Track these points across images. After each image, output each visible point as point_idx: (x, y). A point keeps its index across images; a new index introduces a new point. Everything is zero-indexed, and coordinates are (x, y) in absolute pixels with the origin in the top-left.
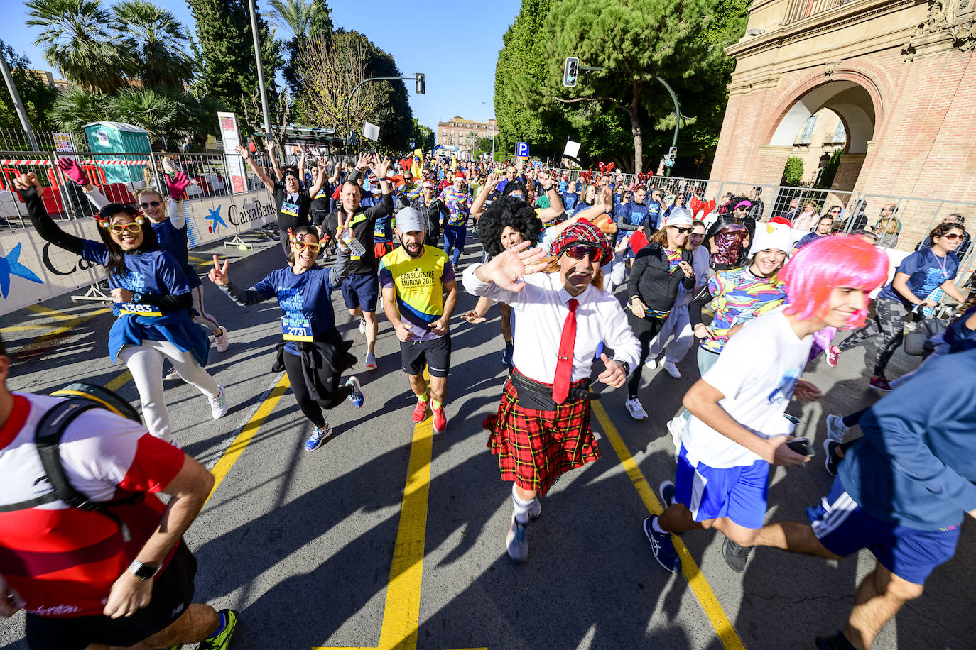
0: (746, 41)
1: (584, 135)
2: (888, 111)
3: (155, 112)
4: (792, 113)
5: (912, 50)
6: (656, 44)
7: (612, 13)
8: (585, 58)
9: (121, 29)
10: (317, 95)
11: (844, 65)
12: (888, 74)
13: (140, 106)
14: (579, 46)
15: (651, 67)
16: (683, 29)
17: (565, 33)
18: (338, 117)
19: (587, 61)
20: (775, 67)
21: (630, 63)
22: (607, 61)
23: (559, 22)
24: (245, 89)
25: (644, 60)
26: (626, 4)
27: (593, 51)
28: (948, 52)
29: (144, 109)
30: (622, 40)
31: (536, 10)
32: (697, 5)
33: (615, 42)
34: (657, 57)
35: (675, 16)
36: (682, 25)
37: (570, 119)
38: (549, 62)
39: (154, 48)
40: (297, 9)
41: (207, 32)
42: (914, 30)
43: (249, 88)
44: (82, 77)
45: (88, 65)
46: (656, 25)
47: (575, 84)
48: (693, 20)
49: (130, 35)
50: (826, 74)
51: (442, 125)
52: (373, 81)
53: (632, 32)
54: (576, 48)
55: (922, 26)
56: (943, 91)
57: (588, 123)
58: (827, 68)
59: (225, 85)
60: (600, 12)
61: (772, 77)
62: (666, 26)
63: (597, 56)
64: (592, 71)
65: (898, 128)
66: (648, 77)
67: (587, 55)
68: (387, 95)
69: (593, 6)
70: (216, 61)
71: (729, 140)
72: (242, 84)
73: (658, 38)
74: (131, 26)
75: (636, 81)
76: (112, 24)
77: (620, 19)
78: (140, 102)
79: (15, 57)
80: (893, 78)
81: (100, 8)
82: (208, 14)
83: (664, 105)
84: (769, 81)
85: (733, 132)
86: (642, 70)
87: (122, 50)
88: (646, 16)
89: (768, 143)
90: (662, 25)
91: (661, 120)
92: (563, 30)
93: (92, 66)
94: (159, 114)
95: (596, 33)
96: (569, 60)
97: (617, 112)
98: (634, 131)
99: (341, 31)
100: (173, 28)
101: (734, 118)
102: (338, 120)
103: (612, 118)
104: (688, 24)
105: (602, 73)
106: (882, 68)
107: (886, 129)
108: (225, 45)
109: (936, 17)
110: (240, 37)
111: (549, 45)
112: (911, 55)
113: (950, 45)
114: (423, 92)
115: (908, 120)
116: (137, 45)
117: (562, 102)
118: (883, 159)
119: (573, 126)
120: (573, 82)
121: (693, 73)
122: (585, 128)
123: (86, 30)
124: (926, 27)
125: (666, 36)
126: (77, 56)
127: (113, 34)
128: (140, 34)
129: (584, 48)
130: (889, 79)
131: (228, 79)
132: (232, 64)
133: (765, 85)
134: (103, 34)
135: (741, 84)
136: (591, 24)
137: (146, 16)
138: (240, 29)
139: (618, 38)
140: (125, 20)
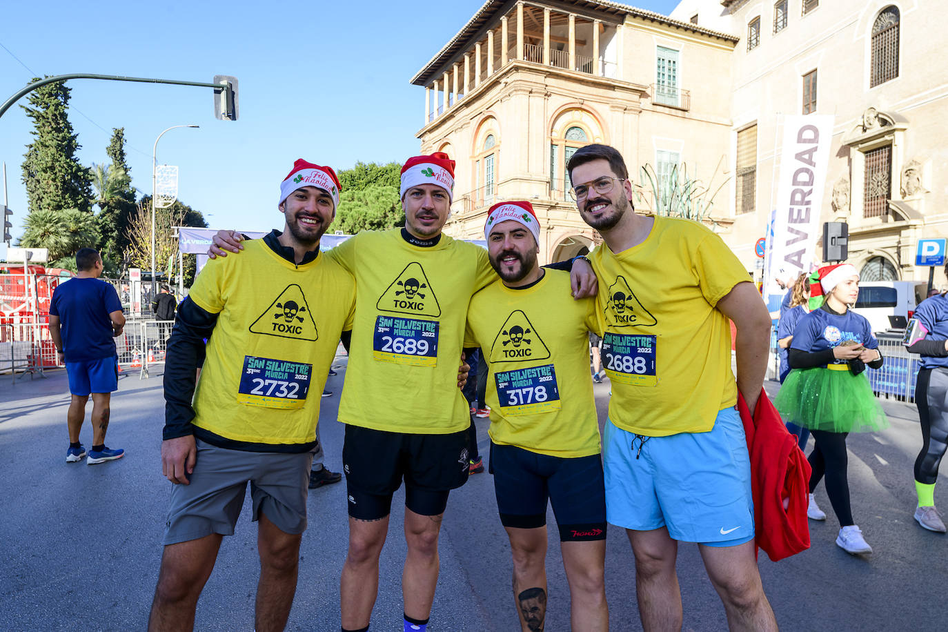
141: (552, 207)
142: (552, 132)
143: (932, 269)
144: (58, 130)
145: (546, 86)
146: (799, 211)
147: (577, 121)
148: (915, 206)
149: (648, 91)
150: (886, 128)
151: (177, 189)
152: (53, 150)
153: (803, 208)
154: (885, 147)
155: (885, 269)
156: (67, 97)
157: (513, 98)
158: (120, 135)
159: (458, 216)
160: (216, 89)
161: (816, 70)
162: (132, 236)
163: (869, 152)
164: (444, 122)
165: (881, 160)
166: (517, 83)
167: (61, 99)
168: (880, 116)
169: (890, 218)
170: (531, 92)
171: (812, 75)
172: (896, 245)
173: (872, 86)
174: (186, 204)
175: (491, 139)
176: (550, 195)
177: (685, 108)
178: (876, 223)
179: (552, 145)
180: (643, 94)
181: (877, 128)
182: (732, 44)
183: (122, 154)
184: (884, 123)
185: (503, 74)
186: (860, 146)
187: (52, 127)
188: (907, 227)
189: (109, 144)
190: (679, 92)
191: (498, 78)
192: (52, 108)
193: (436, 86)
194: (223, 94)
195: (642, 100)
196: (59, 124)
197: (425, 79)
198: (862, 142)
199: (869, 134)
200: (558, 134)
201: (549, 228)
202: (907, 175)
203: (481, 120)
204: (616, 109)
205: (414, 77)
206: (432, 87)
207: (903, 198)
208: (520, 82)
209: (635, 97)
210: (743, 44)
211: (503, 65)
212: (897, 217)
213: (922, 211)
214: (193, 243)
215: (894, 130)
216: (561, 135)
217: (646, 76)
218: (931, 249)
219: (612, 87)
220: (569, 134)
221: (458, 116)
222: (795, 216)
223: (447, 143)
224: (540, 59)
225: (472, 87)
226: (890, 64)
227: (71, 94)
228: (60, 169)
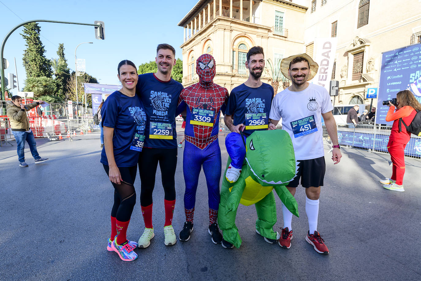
40: (56, 62)
141: (233, 76)
142: (233, 46)
143: (372, 99)
144: (36, 44)
145: (231, 27)
146: (323, 76)
147: (243, 42)
148: (371, 76)
149: (272, 29)
150: (362, 45)
151: (85, 68)
152: (35, 53)
153: (324, 75)
154: (361, 52)
155: (359, 101)
156: (39, 31)
157: (218, 32)
158: (62, 46)
159: (197, 80)
160: (96, 26)
161: (337, 21)
162: (69, 88)
163: (355, 54)
164: (191, 41)
165: (360, 58)
166: (219, 25)
167: (36, 31)
168: (360, 40)
169: (362, 80)
170: (225, 29)
171: (335, 23)
172: (363, 91)
173: (358, 27)
174: (90, 75)
175: (209, 49)
176: (232, 71)
177: (286, 36)
178: (357, 83)
179: (233, 51)
180: (269, 30)
181: (359, 45)
182: (305, 10)
183: (63, 54)
184: (362, 43)
185: (214, 22)
186: (352, 52)
187: (34, 43)
188: (368, 84)
189: (58, 50)
190: (284, 30)
191: (212, 23)
192: (33, 35)
193: (188, 27)
194: (99, 28)
195: (269, 33)
196: (36, 42)
197: (184, 24)
198: (353, 50)
199: (356, 47)
200: (236, 46)
201: (232, 85)
202: (369, 64)
203: (205, 41)
204: (259, 37)
205: (179, 23)
206: (186, 27)
207: (367, 73)
208: (220, 25)
209: (266, 32)
210: (309, 10)
211: (214, 18)
212: (364, 80)
213: (374, 78)
214: (90, 89)
215: (365, 46)
216: (237, 47)
217: (271, 23)
218: (372, 92)
219: (257, 28)
220: (240, 47)
221: (197, 39)
222: (321, 78)
223: (192, 50)
224: (228, 16)
225: (202, 27)
226: (365, 19)
227: (41, 29)
228: (38, 60)
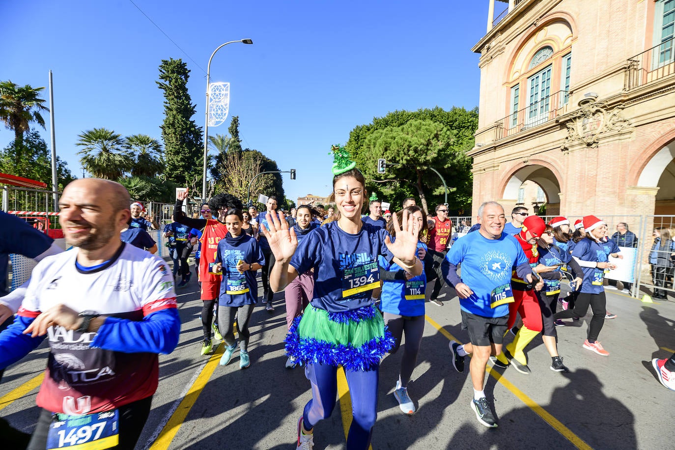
0: (476, 149)
1: (391, 199)
2: (564, 177)
3: (137, 189)
4: (511, 182)
5: (566, 149)
6: (427, 152)
7: (401, 138)
8: (389, 159)
9: (128, 148)
10: (230, 181)
11: (532, 158)
12: (558, 161)
13: (129, 186)
14: (385, 153)
15: (426, 163)
16: (440, 145)
17: (376, 148)
18: (241, 193)
19: (390, 161)
20: (495, 160)
21: (413, 162)
22: (401, 160)
23: (372, 143)
24: (187, 179)
25: (422, 159)
26: (408, 134)
27: (393, 156)
28: (585, 149)
29: (131, 187)
30: (409, 151)
31: (358, 139)
32: (446, 134)
33: (405, 151)
34: (428, 158)
35: (435, 139)
36: (440, 143)
37: (382, 191)
38: (367, 162)
39: (144, 157)
40: (223, 140)
41: (171, 151)
42: (564, 140)
43: (190, 178)
44: (99, 171)
45: (105, 165)
46: (426, 143)
47: (385, 172)
48: (445, 141)
49: (132, 150)
50: (524, 162)
51: (300, 199)
52: (265, 174)
53: (413, 147)
54: (383, 155)
55: (567, 138)
56: (590, 166)
57: (393, 192)
58: (524, 160)
59: (176, 177)
60: (395, 138)
61: (495, 165)
62: (431, 143)
63: (395, 158)
64: (393, 165)
65: (573, 186)
66: (425, 168)
67: (390, 158)
68: (272, 181)
69: (391, 135)
70: (174, 165)
71: (478, 197)
72: (187, 176)
73: (428, 150)
74: (133, 146)
75: (419, 170)
76: (124, 145)
77: (406, 141)
78: (130, 183)
79: (60, 162)
80: (561, 162)
81: (120, 138)
82: (173, 142)
83: (436, 182)
84: (494, 167)
85: (480, 193)
86: (421, 165)
87: (126, 158)
88: (419, 139)
89: (502, 197)
90: (429, 143)
91: (436, 190)
92: (374, 147)
93: (107, 165)
94: (138, 190)
95: (394, 147)
96: (380, 160)
97: (409, 186)
98: (420, 196)
99: (247, 150)
100: (157, 148)
101: (479, 186)
102: (241, 194)
103: (407, 190)
104: (443, 143)
105: (399, 166)
106: (553, 158)
107: (567, 187)
108: (180, 156)
109: (573, 134)
110: (189, 153)
111: (367, 154)
112: (566, 151)
113: (585, 146)
114: (294, 178)
115: (577, 181)
116: (135, 155)
117: (376, 182)
118: (570, 202)
119: (384, 194)
120: (383, 171)
121: (450, 165)
122: (391, 195)
123: (108, 148)
124: (569, 138)
125: (432, 148)
126: (100, 160)
127: (124, 149)
128: (138, 150)
129: (388, 155)
130: (559, 162)
131: (178, 174)
132: (183, 166)
133: (493, 169)
134: (118, 149)
135: (479, 169)
136: (390, 143)
137: (143, 141)
138: (190, 149)
139: (406, 149)
140: (131, 143)
144: (178, 97)
152: (175, 112)
156: (187, 77)
158: (236, 121)
183: (237, 132)
187: (174, 96)
196: (179, 94)
228: (178, 125)
